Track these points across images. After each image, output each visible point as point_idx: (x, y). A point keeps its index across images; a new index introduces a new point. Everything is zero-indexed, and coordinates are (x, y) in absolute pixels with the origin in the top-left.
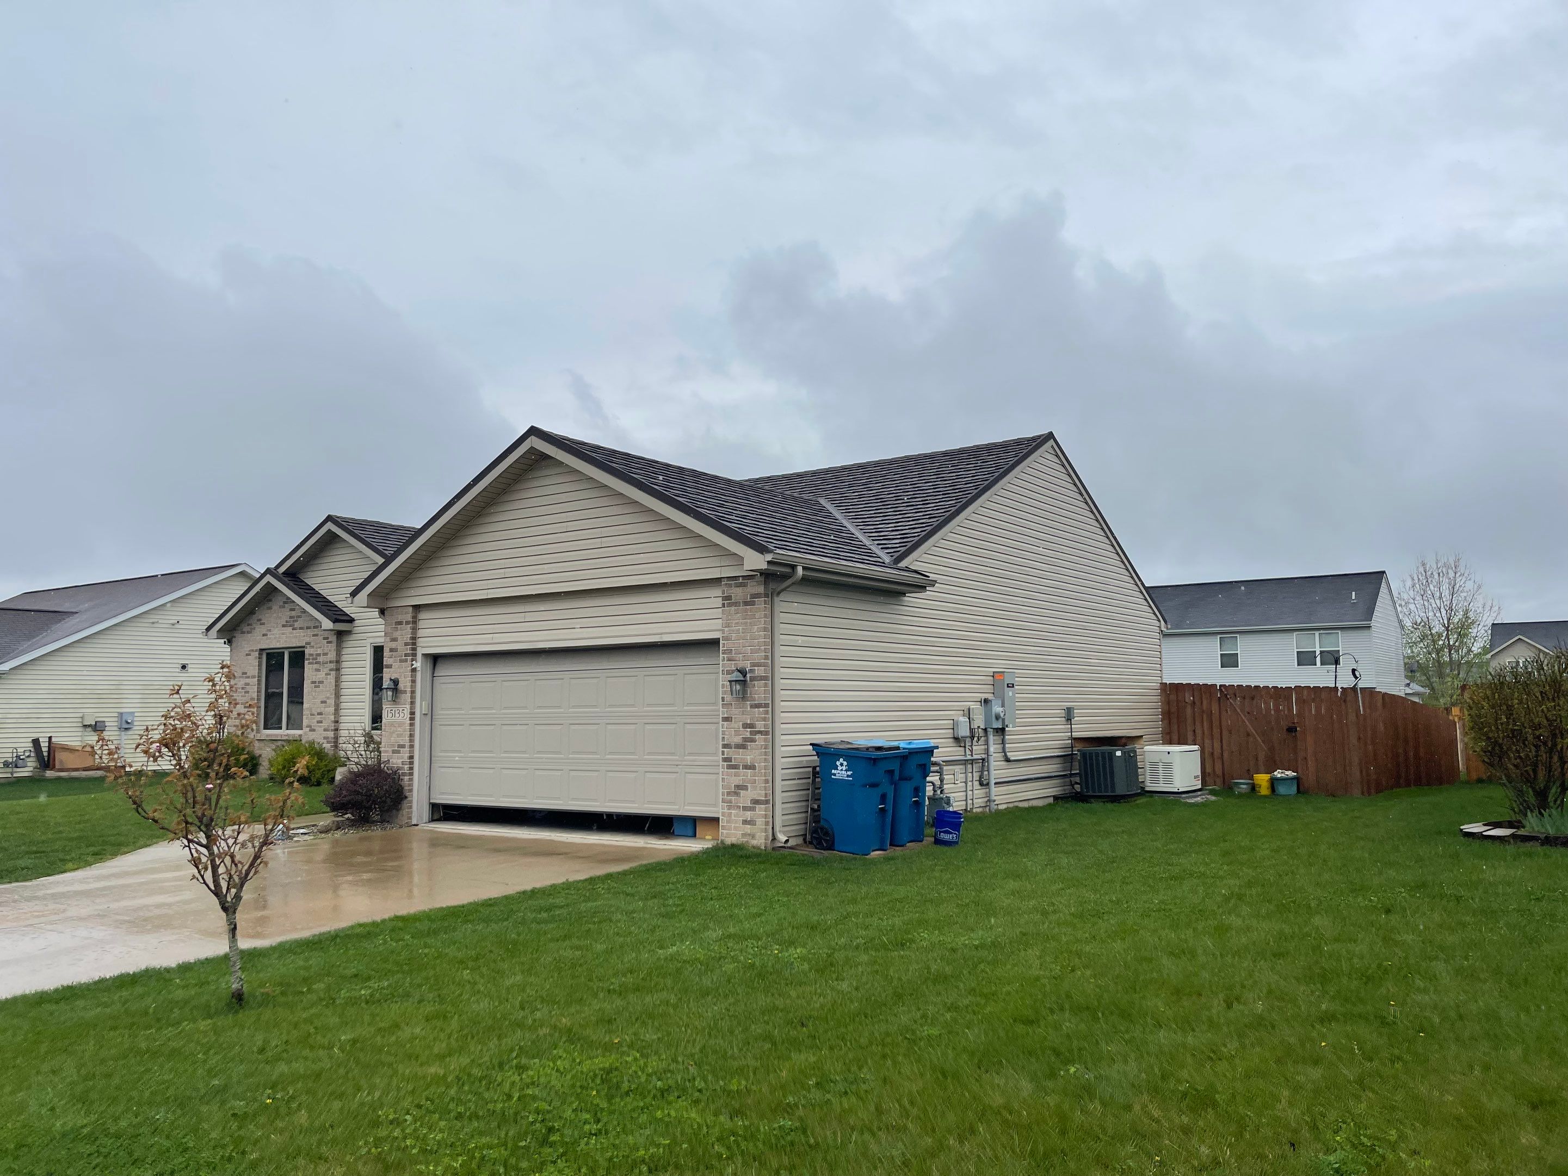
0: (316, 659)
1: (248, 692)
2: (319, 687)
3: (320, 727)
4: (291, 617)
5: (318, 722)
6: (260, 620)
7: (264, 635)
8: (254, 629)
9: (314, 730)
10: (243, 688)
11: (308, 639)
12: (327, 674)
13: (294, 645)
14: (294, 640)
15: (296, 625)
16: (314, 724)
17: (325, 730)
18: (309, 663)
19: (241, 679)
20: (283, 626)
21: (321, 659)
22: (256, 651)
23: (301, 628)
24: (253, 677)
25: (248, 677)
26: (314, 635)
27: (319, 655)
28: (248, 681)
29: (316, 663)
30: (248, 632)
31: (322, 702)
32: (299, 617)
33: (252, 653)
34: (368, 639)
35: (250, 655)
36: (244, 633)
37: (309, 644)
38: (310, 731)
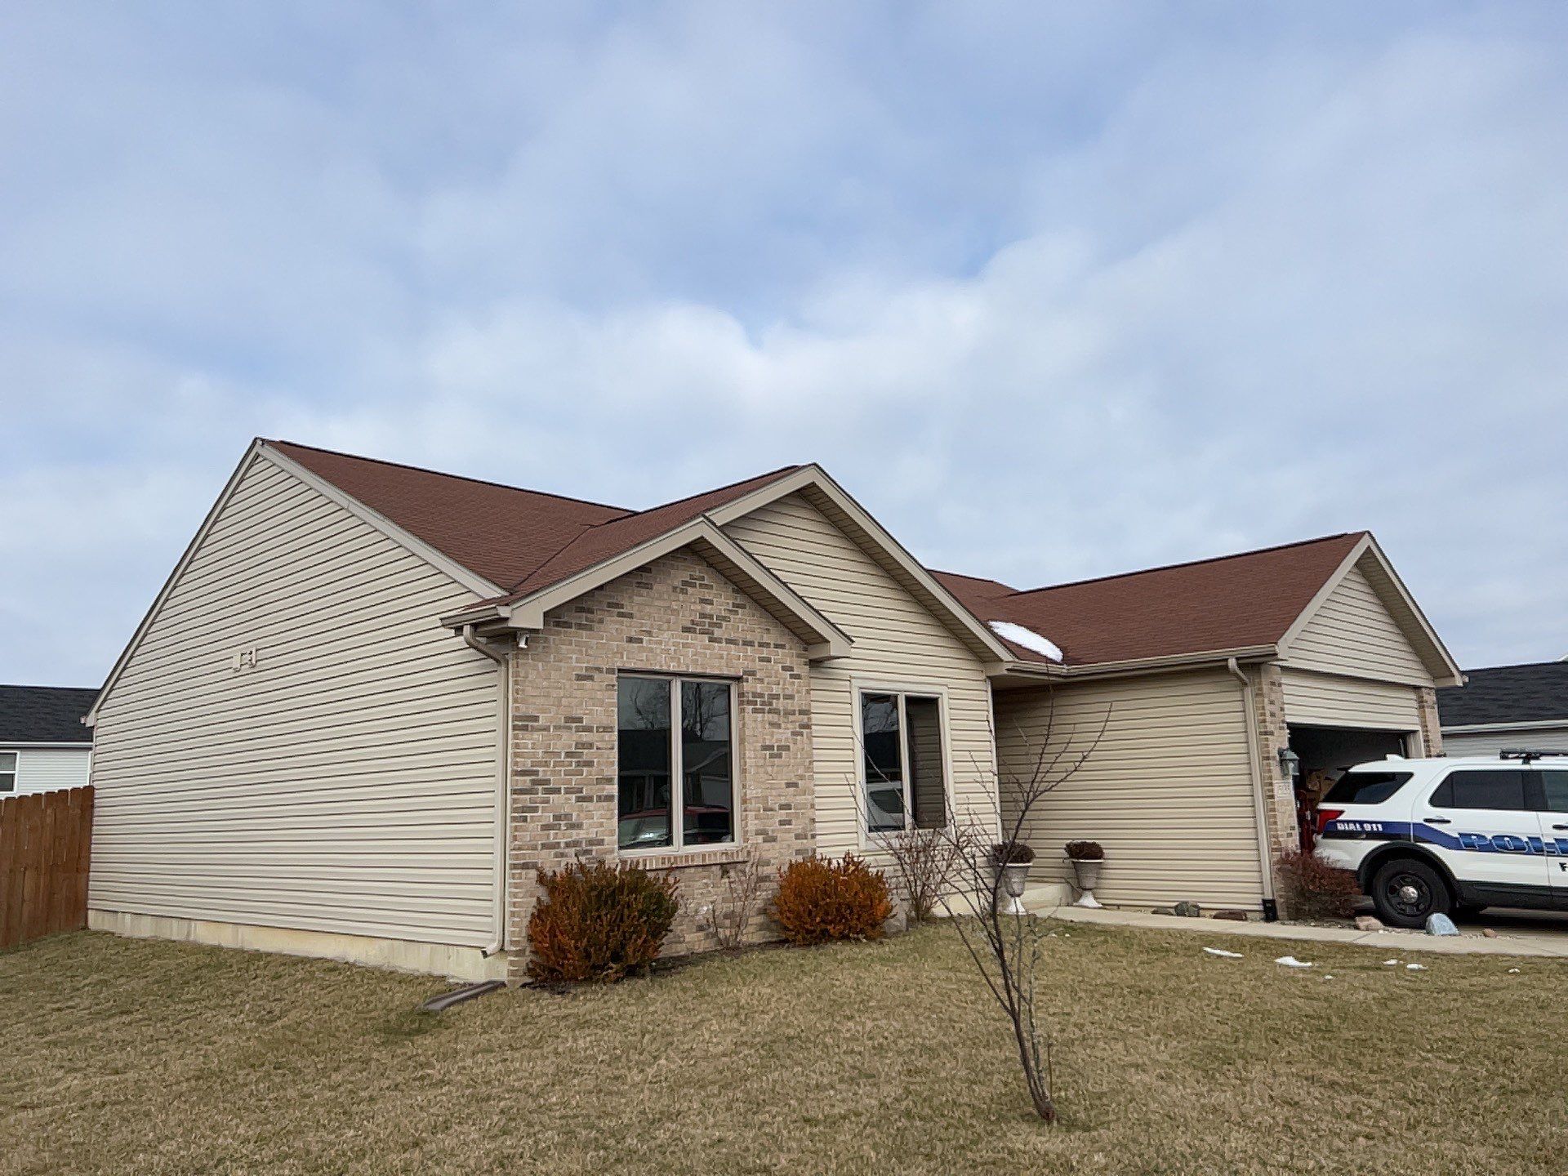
0: (771, 704)
1: (589, 764)
2: (780, 756)
3: (788, 831)
4: (703, 616)
5: (782, 823)
6: (618, 606)
7: (630, 640)
8: (601, 621)
9: (774, 840)
10: (568, 755)
11: (751, 666)
12: (794, 734)
13: (716, 672)
14: (716, 663)
15: (717, 633)
16: (773, 825)
17: (797, 837)
18: (755, 711)
19: (565, 735)
20: (686, 630)
21: (779, 704)
22: (610, 671)
23: (729, 641)
24: (607, 729)
25: (589, 729)
26: (762, 660)
27: (777, 697)
28: (586, 737)
29: (770, 712)
30: (580, 626)
31: (789, 785)
32: (724, 619)
33: (597, 676)
34: (853, 680)
35: (591, 678)
36: (568, 625)
37: (753, 673)
38: (765, 841)
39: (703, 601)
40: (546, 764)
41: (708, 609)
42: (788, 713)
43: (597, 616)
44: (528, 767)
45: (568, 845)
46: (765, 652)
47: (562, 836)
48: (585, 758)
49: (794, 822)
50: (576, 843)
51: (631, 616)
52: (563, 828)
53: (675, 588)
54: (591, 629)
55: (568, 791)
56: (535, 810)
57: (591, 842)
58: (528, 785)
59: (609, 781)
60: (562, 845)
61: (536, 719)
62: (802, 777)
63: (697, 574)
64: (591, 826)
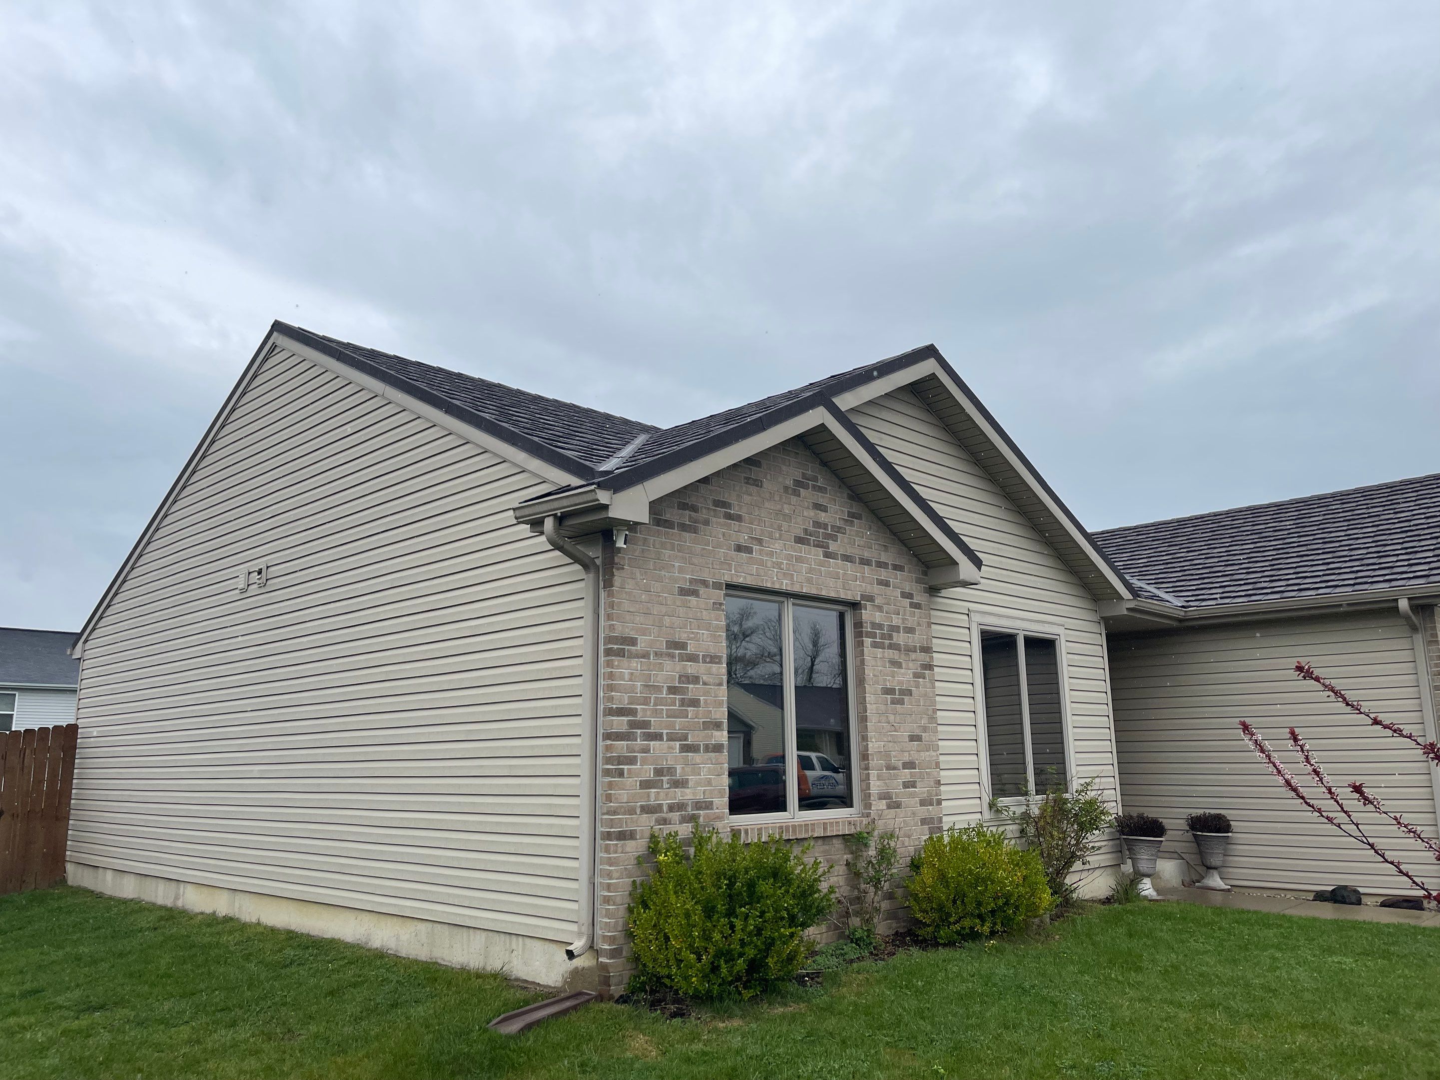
0: (890, 637)
1: (695, 703)
2: (901, 702)
3: (912, 795)
4: (817, 524)
5: (906, 785)
6: (725, 504)
7: (739, 548)
8: (707, 523)
9: (898, 805)
10: (672, 690)
11: (869, 590)
12: (916, 675)
13: (833, 595)
14: (831, 582)
15: (833, 547)
16: (897, 789)
17: (923, 803)
18: (875, 645)
19: (668, 664)
20: (799, 540)
21: (900, 638)
22: (717, 586)
23: (847, 558)
24: (714, 659)
25: (693, 658)
26: (881, 583)
27: (896, 629)
28: (691, 668)
29: (891, 647)
30: (683, 527)
31: (913, 738)
32: (839, 530)
33: (702, 590)
34: (972, 615)
35: (695, 593)
36: (668, 524)
37: (871, 599)
38: (889, 807)
39: (818, 507)
40: (646, 701)
41: (823, 517)
42: (910, 650)
43: (703, 515)
44: (625, 704)
45: (671, 808)
46: (884, 574)
47: (663, 797)
48: (690, 696)
49: (918, 784)
50: (681, 806)
51: (739, 518)
52: (666, 786)
53: (786, 488)
54: (695, 531)
55: (671, 738)
56: (632, 761)
57: (698, 805)
58: (624, 729)
59: (718, 726)
60: (665, 808)
61: (633, 642)
62: (925, 729)
63: (810, 472)
64: (698, 784)
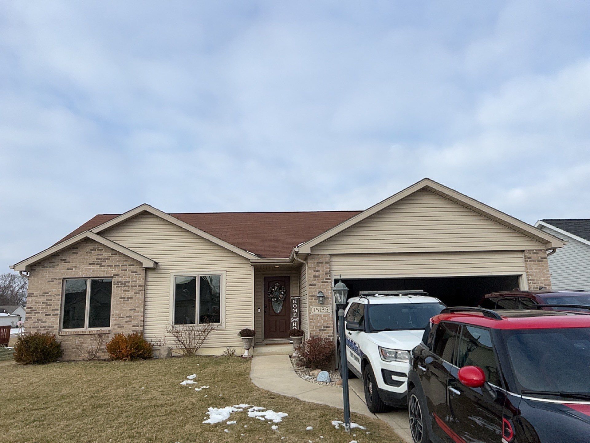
0: (125, 284)
1: (50, 305)
2: (127, 301)
3: (130, 324)
4: (98, 259)
5: (127, 322)
6: (64, 260)
7: (68, 269)
8: (57, 265)
9: (123, 327)
10: (43, 303)
11: (117, 273)
12: (136, 293)
13: (102, 276)
15: (103, 264)
16: (123, 323)
17: (133, 326)
18: (117, 287)
19: (42, 297)
20: (91, 264)
22: (60, 279)
23: (108, 266)
25: (51, 296)
26: (123, 270)
27: (129, 282)
28: (49, 298)
29: (125, 287)
30: (50, 267)
31: (131, 310)
32: (107, 259)
33: (55, 280)
34: (171, 273)
35: (53, 281)
36: (45, 267)
37: (118, 275)
38: (118, 327)
39: (98, 255)
40: (36, 306)
41: (100, 257)
42: (133, 287)
45: (41, 327)
46: (124, 268)
47: (39, 325)
48: (48, 304)
49: (132, 321)
50: (44, 327)
51: (69, 262)
52: (40, 323)
53: (87, 252)
54: (54, 268)
55: (42, 313)
56: (31, 318)
57: (49, 327)
58: (29, 312)
59: (57, 310)
60: (39, 327)
62: (137, 307)
63: (97, 246)
64: (49, 322)
